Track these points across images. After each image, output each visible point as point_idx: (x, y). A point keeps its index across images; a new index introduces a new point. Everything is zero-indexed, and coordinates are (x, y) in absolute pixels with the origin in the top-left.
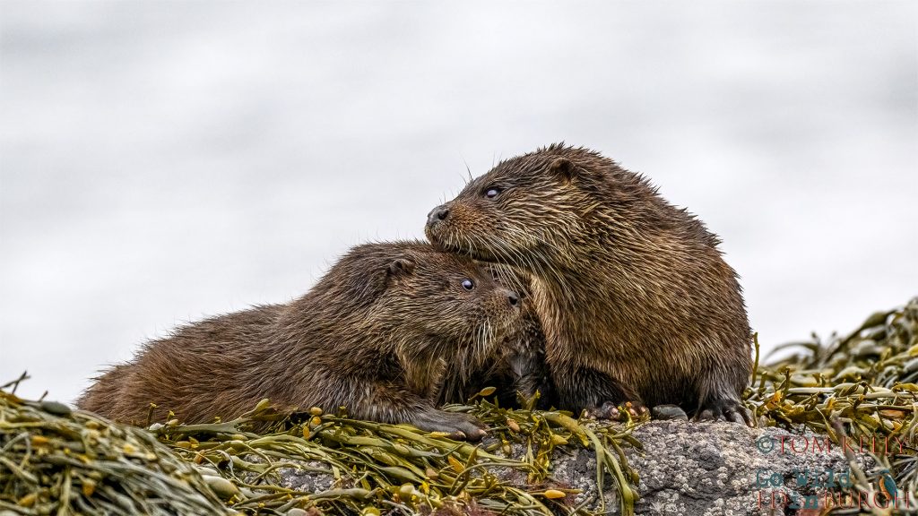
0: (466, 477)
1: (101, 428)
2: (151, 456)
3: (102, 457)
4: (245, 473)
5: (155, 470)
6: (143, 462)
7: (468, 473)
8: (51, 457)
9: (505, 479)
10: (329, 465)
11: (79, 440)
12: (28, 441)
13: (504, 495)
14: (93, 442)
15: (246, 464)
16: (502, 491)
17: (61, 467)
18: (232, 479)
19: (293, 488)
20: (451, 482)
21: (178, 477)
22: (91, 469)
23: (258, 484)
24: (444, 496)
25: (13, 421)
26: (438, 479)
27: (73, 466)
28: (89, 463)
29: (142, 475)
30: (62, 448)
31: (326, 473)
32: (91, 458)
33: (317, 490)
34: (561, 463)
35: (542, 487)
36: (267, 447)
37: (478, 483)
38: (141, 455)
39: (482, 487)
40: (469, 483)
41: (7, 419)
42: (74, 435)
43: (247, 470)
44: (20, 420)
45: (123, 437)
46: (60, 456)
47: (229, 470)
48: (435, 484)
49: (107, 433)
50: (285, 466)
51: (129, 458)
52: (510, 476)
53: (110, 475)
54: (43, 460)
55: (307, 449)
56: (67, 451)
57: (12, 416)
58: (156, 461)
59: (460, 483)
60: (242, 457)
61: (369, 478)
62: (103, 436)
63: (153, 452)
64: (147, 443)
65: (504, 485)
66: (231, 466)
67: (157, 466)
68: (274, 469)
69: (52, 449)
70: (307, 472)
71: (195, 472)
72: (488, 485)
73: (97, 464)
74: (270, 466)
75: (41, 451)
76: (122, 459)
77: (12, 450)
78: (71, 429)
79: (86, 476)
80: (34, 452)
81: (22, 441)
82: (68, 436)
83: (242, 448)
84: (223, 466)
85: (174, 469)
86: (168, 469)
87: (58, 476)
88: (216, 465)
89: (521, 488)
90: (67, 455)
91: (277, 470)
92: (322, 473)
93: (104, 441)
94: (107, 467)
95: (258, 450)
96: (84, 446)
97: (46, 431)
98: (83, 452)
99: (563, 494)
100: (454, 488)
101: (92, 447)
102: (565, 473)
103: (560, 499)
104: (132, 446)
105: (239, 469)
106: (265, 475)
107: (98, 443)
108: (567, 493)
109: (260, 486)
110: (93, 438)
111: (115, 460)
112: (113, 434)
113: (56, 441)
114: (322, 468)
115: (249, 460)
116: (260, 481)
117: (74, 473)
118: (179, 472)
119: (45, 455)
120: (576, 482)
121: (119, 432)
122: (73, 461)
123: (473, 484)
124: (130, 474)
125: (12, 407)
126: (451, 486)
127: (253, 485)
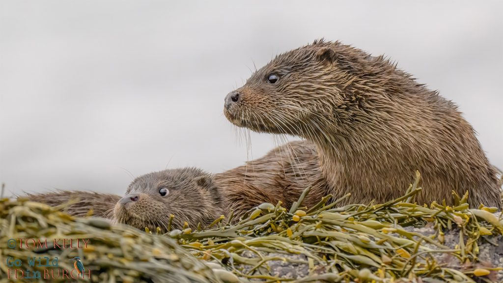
0: (413, 262)
1: (134, 237)
2: (174, 257)
3: (137, 259)
4: (242, 266)
5: (177, 267)
6: (168, 262)
7: (414, 259)
8: (98, 261)
9: (443, 262)
10: (306, 257)
11: (119, 247)
12: (80, 250)
13: (442, 275)
14: (130, 249)
15: (242, 259)
16: (440, 271)
17: (105, 269)
18: (233, 271)
19: (280, 276)
20: (400, 266)
21: (195, 272)
22: (129, 269)
23: (253, 274)
24: (397, 277)
25: (68, 235)
26: (391, 264)
27: (115, 267)
28: (127, 264)
29: (168, 272)
30: (106, 254)
31: (305, 264)
32: (129, 260)
33: (299, 277)
34: (485, 248)
35: (471, 267)
36: (259, 245)
37: (422, 266)
38: (166, 257)
39: (425, 270)
40: (416, 266)
41: (63, 233)
42: (115, 244)
43: (244, 264)
44: (73, 233)
45: (152, 243)
46: (105, 260)
47: (230, 264)
48: (389, 268)
49: (140, 240)
50: (273, 260)
51: (158, 259)
52: (447, 260)
53: (144, 273)
54: (92, 264)
55: (291, 246)
56: (110, 256)
57: (67, 232)
58: (178, 261)
59: (409, 266)
60: (239, 253)
61: (337, 265)
62: (137, 243)
63: (175, 253)
64: (171, 247)
65: (443, 267)
66: (231, 261)
67: (178, 264)
68: (265, 262)
69: (98, 254)
70: (290, 263)
71: (208, 268)
72: (430, 267)
73: (134, 265)
74: (261, 260)
75: (91, 257)
76: (153, 260)
77: (68, 257)
78: (112, 240)
79: (126, 275)
80: (85, 258)
81: (75, 250)
82: (110, 245)
83: (239, 246)
84: (225, 261)
85: (192, 266)
86: (187, 266)
87: (104, 276)
88: (220, 261)
89: (455, 268)
90: (111, 259)
91: (267, 262)
92: (302, 263)
93: (138, 247)
94: (142, 267)
95: (251, 247)
96: (122, 251)
97: (93, 241)
98: (122, 256)
99: (488, 272)
100: (404, 271)
101: (130, 252)
102: (488, 255)
103: (486, 276)
104: (159, 250)
105: (237, 263)
106: (258, 267)
107: (133, 249)
108: (491, 271)
109: (255, 275)
110: (129, 245)
111: (146, 261)
112: (144, 242)
113: (102, 249)
114: (302, 260)
115: (245, 256)
116: (255, 271)
117: (117, 272)
118: (196, 269)
119: (93, 261)
120: (497, 262)
121: (148, 240)
122: (115, 263)
123: (419, 267)
124: (159, 272)
125: (66, 224)
126: (401, 269)
127: (250, 276)
